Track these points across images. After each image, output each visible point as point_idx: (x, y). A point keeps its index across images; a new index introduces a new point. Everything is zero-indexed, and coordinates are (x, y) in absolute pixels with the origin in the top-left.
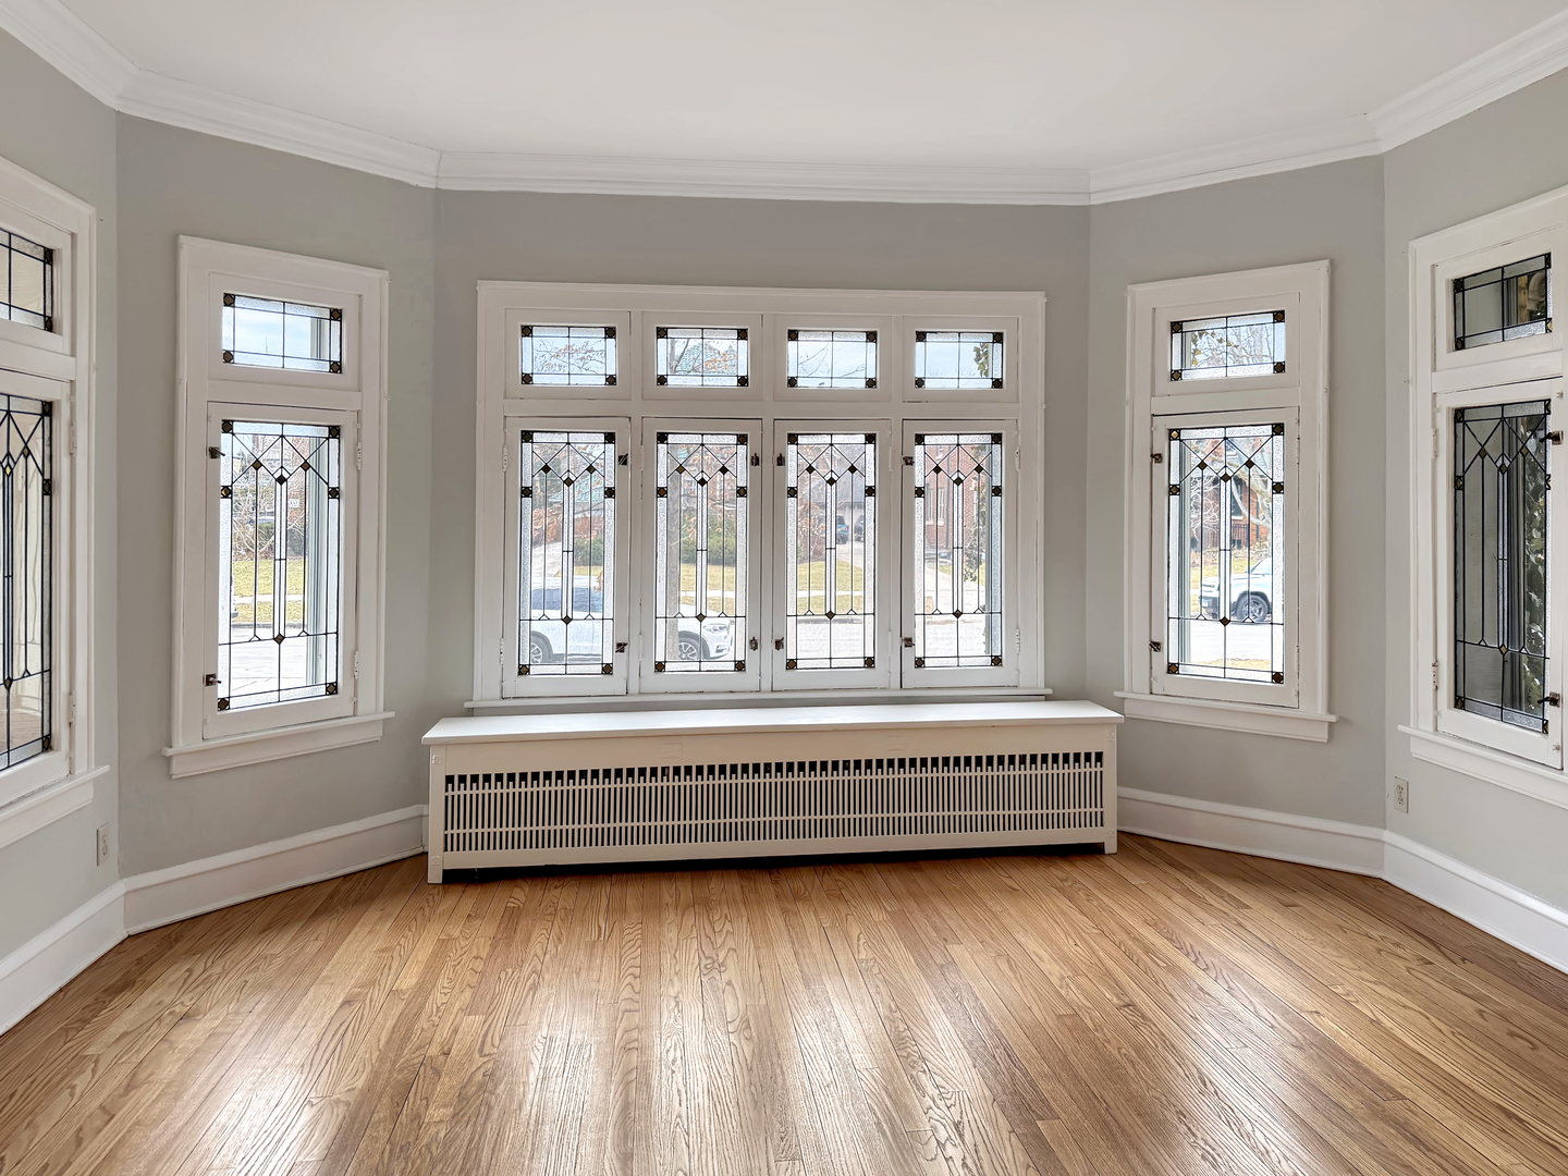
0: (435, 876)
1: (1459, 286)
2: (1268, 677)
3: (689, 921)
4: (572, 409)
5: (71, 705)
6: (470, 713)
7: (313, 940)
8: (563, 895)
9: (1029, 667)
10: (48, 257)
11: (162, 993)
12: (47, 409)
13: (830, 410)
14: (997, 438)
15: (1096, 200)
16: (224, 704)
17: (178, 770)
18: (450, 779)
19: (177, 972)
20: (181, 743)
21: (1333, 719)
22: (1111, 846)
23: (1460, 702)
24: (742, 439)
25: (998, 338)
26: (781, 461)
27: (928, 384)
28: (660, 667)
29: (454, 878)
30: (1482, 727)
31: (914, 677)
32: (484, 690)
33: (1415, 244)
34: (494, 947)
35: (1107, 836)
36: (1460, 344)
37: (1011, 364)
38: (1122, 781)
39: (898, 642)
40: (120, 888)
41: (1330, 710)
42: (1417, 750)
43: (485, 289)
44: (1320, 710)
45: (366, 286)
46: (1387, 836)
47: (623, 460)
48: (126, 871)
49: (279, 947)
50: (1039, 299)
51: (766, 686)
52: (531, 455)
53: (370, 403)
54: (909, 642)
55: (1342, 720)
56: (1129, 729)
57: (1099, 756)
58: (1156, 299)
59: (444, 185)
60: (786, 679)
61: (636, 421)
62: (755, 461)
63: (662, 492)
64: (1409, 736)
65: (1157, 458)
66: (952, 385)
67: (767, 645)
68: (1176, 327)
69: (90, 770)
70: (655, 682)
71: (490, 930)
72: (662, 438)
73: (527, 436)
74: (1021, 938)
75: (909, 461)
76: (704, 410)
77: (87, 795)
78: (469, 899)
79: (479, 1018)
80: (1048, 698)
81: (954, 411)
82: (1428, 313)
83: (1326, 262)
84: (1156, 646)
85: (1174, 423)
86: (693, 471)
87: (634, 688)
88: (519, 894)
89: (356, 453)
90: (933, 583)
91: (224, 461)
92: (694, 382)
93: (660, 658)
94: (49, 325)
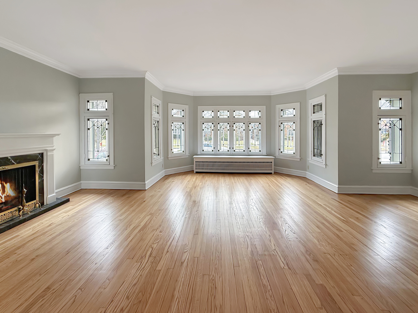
0: (195, 172)
1: (314, 106)
2: (293, 153)
3: (222, 177)
4: (208, 121)
5: (160, 152)
6: (198, 155)
7: (184, 176)
8: (209, 175)
9: (264, 152)
10: (158, 106)
11: (170, 180)
12: (158, 121)
13: (239, 121)
14: (260, 124)
15: (272, 95)
16: (173, 152)
17: (169, 159)
18: (196, 162)
19: (171, 178)
20: (169, 156)
21: (300, 158)
22: (273, 173)
23: (314, 156)
24: (228, 124)
25: (260, 111)
26: (233, 126)
27: (251, 117)
28: (219, 151)
29: (197, 172)
30: (316, 158)
31: (249, 153)
32: (199, 153)
33: (309, 101)
34: (202, 178)
35: (273, 172)
36: (314, 113)
37: (262, 114)
38: (274, 166)
39: (248, 148)
40: (164, 170)
41: (300, 157)
42: (310, 162)
43: (199, 107)
44: (299, 157)
45: (186, 107)
46: (307, 172)
47: (214, 126)
48: (165, 169)
49: (180, 177)
50: (265, 107)
51: (231, 153)
52: (204, 126)
53: (187, 120)
54: (249, 148)
55: (301, 158)
56: (275, 159)
57: (272, 162)
58: (279, 107)
59: (194, 95)
60: (234, 152)
61: (216, 121)
62: (230, 126)
63: (219, 130)
64: (309, 160)
65: (280, 126)
66: (254, 117)
67: (232, 148)
68: (282, 110)
69: (162, 158)
70: (218, 152)
71: (201, 177)
72: (219, 124)
73: (203, 124)
74: (259, 180)
75: (249, 126)
76: (224, 121)
77: (162, 160)
78: (198, 175)
79: (201, 183)
80: (266, 156)
81: (255, 120)
82: (310, 109)
83: (299, 103)
84: (279, 149)
85: (282, 122)
86: (222, 127)
87: (216, 153)
88: (204, 174)
89: (185, 125)
90: (252, 141)
91: (173, 127)
92: (222, 117)
93: (219, 150)
94: (158, 113)
